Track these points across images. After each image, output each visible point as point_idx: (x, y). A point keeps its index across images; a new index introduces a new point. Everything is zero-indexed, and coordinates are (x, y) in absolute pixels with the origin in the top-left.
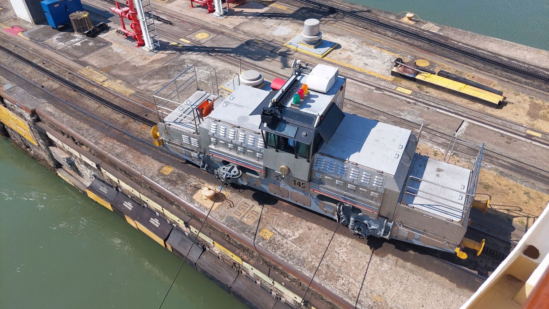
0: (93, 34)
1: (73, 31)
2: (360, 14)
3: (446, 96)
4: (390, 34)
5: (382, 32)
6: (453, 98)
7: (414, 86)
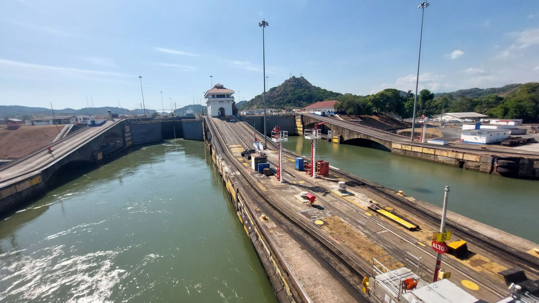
0: (268, 175)
1: (263, 174)
2: (377, 188)
3: (387, 221)
4: (384, 196)
5: (381, 195)
6: (390, 222)
7: (375, 214)
